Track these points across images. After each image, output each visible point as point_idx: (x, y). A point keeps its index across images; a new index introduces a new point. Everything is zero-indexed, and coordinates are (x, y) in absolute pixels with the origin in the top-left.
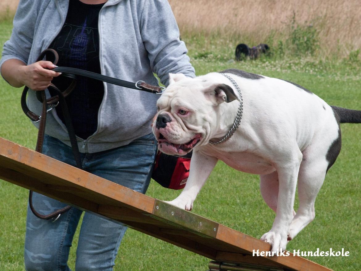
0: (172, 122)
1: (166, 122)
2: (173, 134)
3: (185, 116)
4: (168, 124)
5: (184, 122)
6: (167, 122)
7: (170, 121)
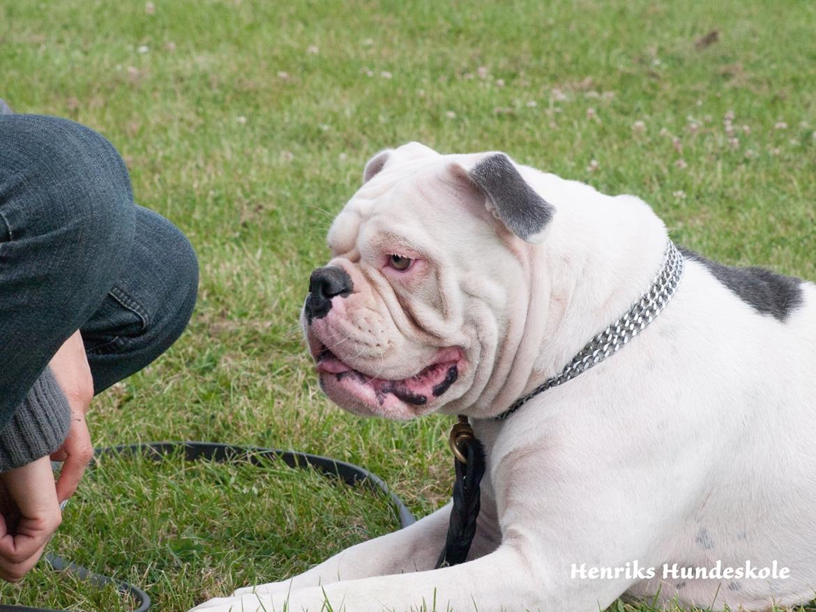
0: (351, 296)
1: (332, 296)
2: (357, 341)
3: (406, 275)
4: (337, 301)
5: (399, 298)
6: (336, 294)
7: (346, 291)
